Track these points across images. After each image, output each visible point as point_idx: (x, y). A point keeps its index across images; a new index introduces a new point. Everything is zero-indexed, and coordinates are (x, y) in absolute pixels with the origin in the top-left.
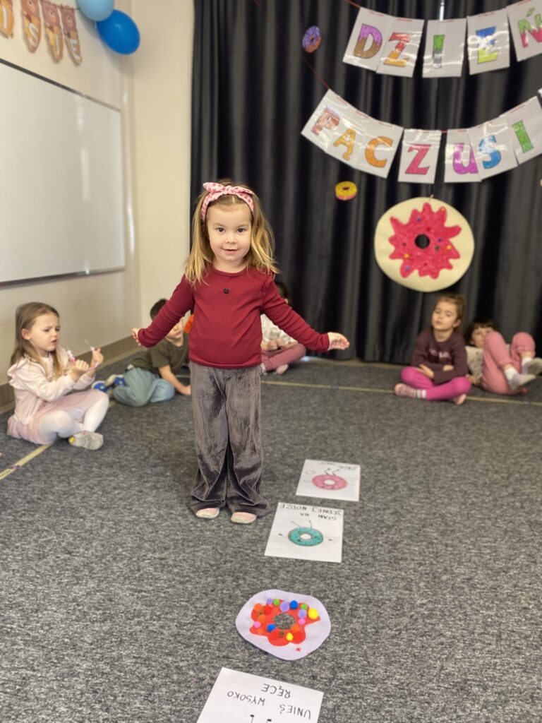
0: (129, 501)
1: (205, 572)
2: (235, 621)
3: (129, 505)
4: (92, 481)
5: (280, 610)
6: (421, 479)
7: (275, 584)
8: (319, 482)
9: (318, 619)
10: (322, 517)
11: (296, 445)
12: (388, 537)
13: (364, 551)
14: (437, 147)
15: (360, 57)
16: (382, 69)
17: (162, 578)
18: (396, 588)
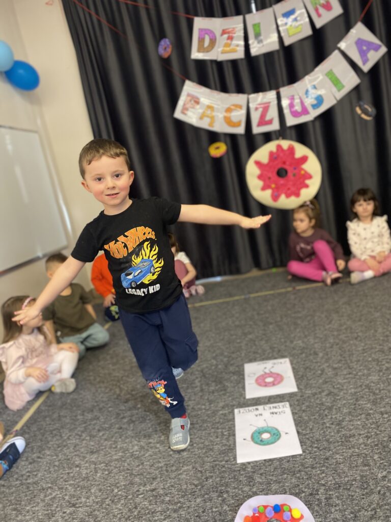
0: (113, 439)
1: (193, 493)
3: (114, 444)
4: (79, 429)
5: (266, 517)
6: (339, 358)
7: (254, 490)
8: (261, 381)
9: (302, 517)
10: (273, 413)
11: (233, 353)
12: (332, 418)
13: (318, 436)
14: (275, 102)
15: (203, 52)
16: (221, 58)
17: (157, 510)
18: (356, 466)
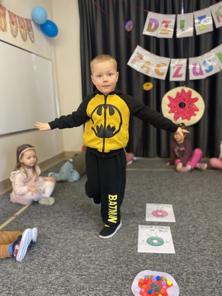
0: (69, 229)
1: (111, 262)
2: (131, 289)
4: (51, 220)
5: (152, 281)
6: (201, 209)
7: (146, 267)
8: (155, 214)
9: (172, 285)
10: (160, 231)
11: (140, 197)
12: (194, 239)
13: (185, 247)
14: (185, 65)
15: (150, 31)
16: (160, 36)
17: (91, 268)
18: (206, 265)
